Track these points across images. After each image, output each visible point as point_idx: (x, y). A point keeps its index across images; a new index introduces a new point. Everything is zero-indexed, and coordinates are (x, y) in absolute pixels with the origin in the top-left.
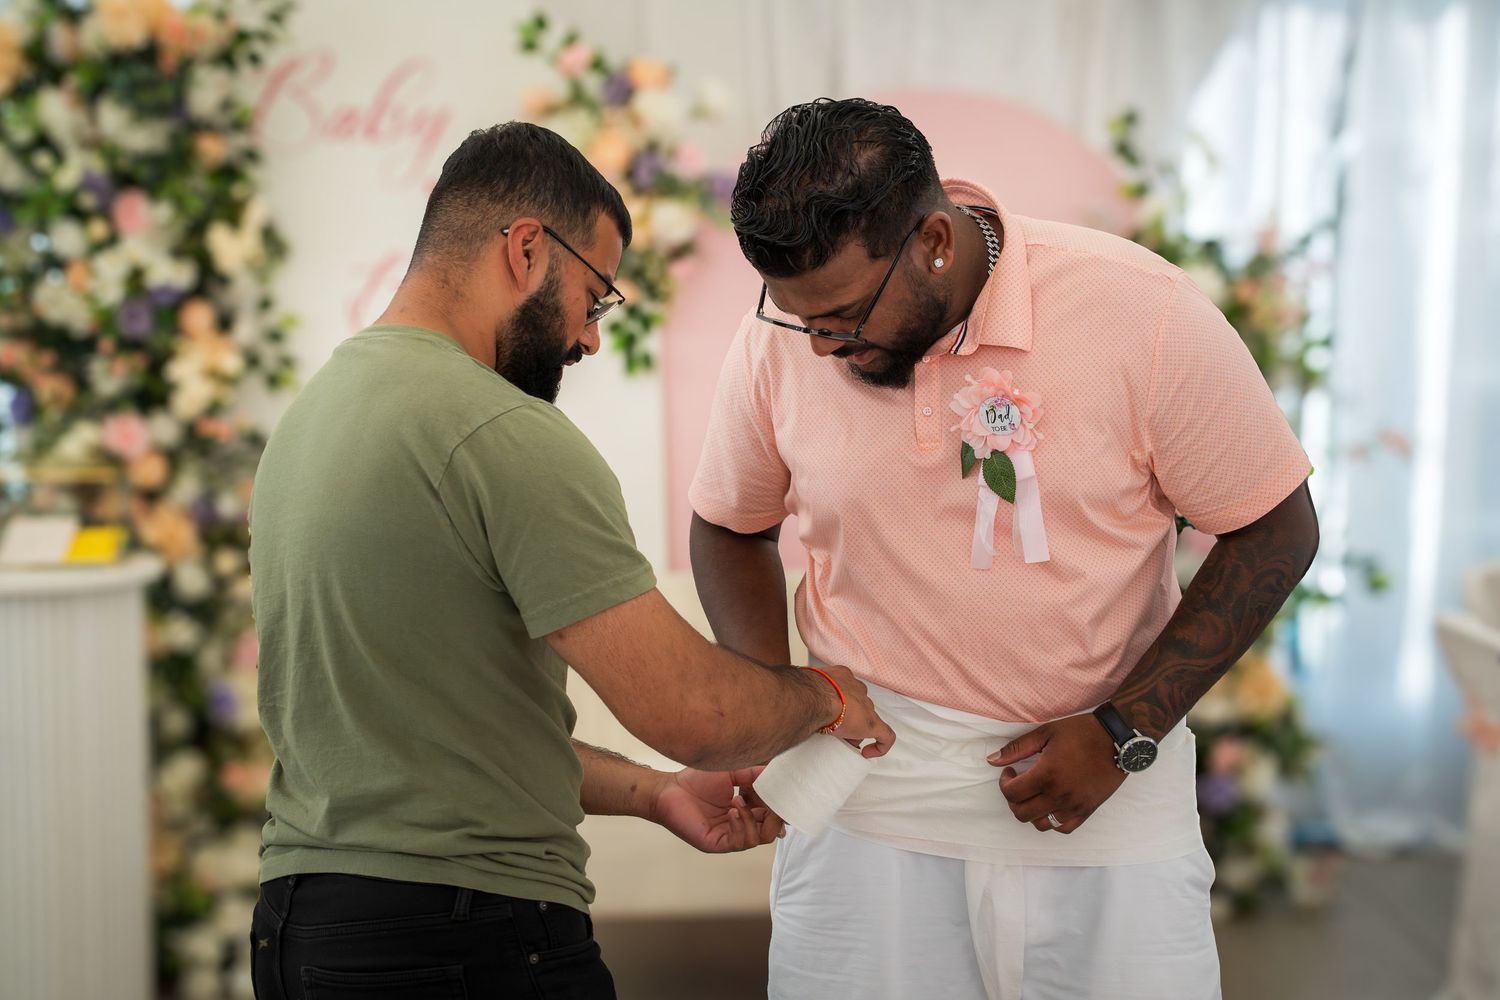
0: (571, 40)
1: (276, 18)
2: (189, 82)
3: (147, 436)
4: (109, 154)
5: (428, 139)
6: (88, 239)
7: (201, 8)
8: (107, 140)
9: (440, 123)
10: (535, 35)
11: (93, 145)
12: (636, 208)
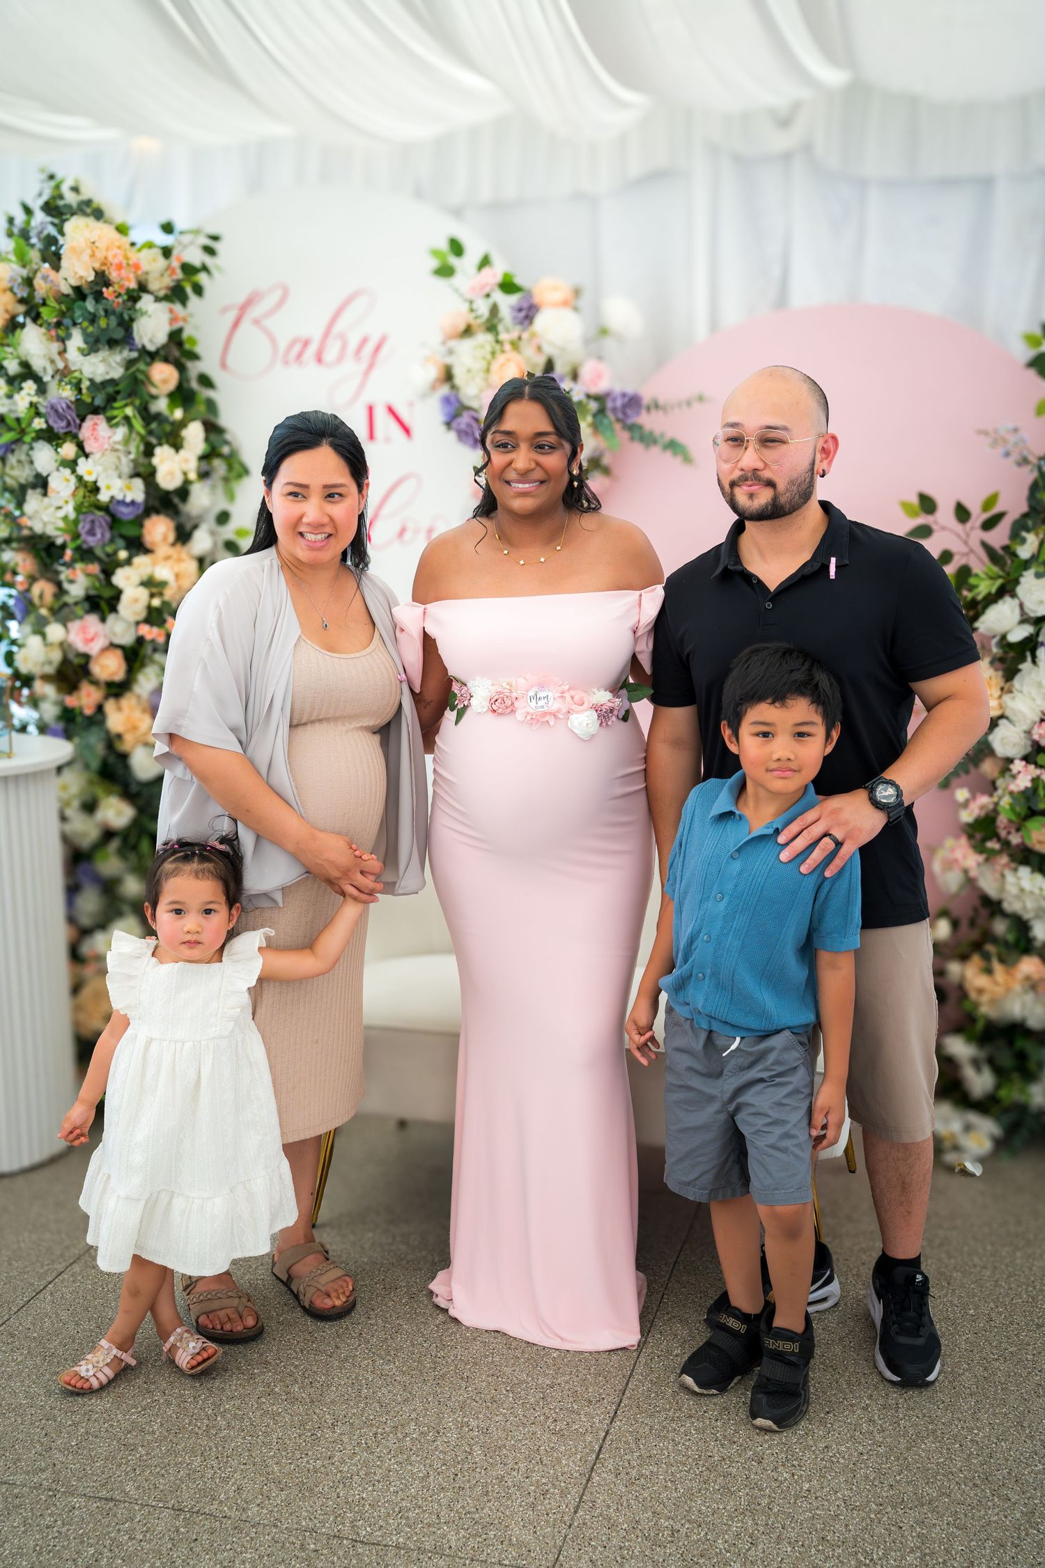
0: (485, 262)
1: (210, 251)
2: (139, 315)
3: (105, 636)
4: (74, 381)
5: (371, 366)
6: (59, 458)
7: (150, 245)
8: (73, 368)
9: (378, 349)
10: (453, 260)
11: (63, 374)
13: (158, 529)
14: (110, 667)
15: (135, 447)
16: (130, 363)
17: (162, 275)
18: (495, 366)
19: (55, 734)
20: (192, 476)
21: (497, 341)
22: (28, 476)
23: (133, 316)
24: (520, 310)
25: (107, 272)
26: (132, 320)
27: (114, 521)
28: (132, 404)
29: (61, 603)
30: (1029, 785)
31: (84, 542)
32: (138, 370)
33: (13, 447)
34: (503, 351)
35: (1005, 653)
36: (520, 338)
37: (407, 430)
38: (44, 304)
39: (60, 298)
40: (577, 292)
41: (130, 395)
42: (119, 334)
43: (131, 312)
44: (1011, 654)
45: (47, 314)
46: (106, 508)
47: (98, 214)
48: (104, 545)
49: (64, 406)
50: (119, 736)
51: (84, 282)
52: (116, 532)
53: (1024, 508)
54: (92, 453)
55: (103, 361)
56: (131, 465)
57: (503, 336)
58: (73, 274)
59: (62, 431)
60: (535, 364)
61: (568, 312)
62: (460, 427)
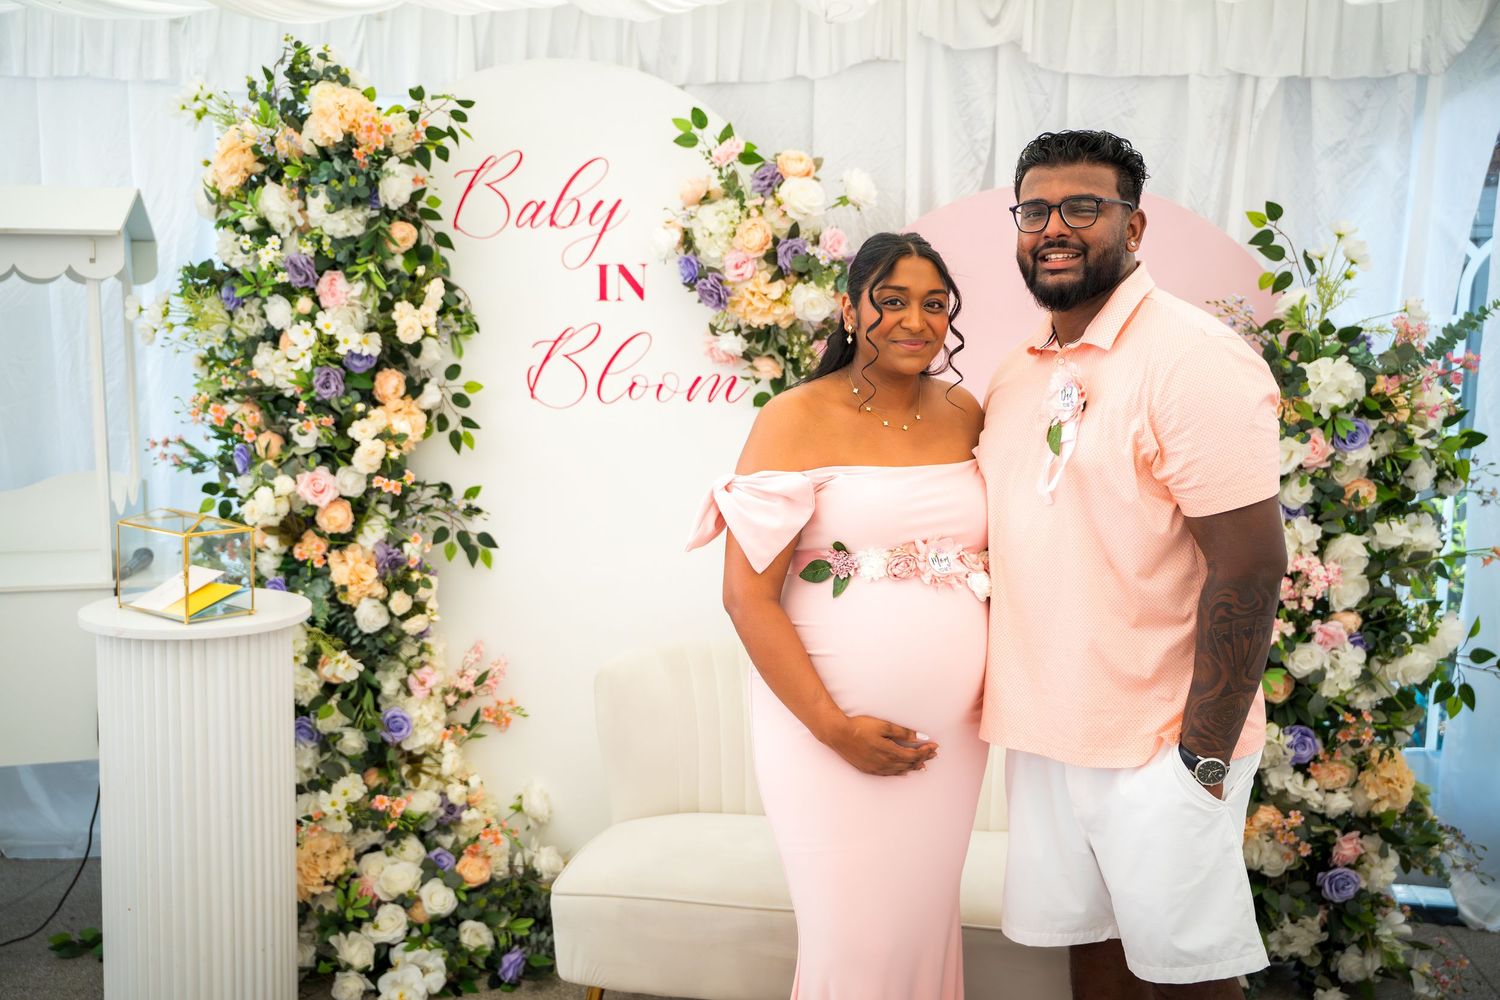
0: (727, 133)
1: (459, 116)
2: (385, 175)
3: (335, 488)
4: (315, 237)
5: (604, 229)
6: (295, 312)
7: (398, 110)
8: (313, 226)
9: (612, 211)
10: (695, 130)
11: (302, 232)
12: (777, 289)
13: (390, 382)
14: (338, 519)
15: (373, 301)
16: (370, 222)
17: (408, 138)
18: (740, 231)
19: (275, 585)
20: (432, 331)
21: (743, 208)
22: (258, 329)
23: (379, 176)
24: (763, 179)
25: (355, 134)
26: (377, 179)
27: (348, 375)
28: (372, 260)
29: (290, 454)
31: (318, 394)
32: (380, 228)
33: (245, 300)
34: (749, 217)
36: (763, 205)
37: (640, 292)
38: (288, 162)
39: (304, 158)
40: (818, 164)
41: (371, 252)
42: (364, 193)
43: (377, 172)
45: (289, 173)
46: (339, 362)
47: (344, 80)
48: (339, 399)
49: (304, 261)
50: (344, 588)
51: (331, 143)
52: (350, 385)
54: (327, 308)
55: (346, 218)
56: (366, 320)
57: (749, 203)
58: (320, 135)
59: (300, 286)
60: (778, 230)
61: (809, 181)
62: (704, 287)
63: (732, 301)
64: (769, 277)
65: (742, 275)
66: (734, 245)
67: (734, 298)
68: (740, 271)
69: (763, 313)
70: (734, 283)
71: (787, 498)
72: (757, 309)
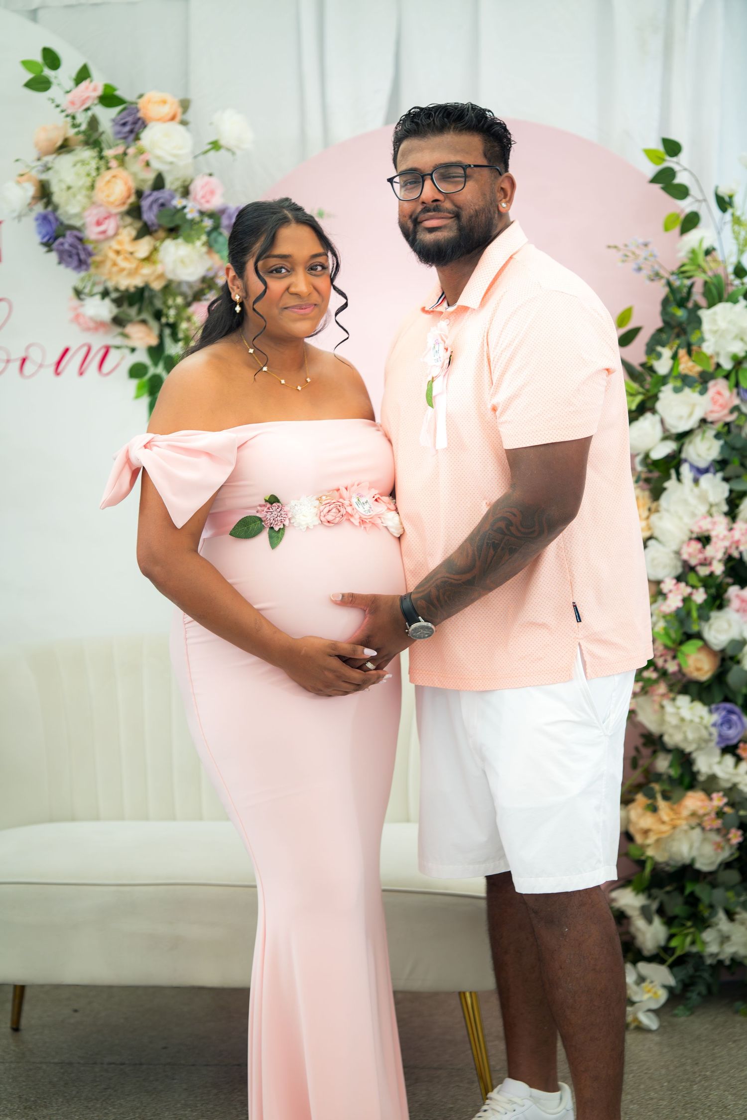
0: (83, 75)
10: (47, 72)
12: (144, 247)
18: (99, 184)
21: (101, 158)
24: (124, 124)
30: (680, 604)
34: (108, 168)
35: (650, 471)
36: (125, 154)
40: (185, 105)
44: (656, 474)
53: (659, 324)
57: (108, 153)
60: (144, 181)
61: (176, 127)
62: (61, 247)
63: (94, 262)
64: (134, 233)
65: (104, 232)
66: (95, 199)
67: (97, 258)
68: (102, 228)
69: (132, 273)
70: (97, 242)
71: (208, 454)
72: (122, 270)
